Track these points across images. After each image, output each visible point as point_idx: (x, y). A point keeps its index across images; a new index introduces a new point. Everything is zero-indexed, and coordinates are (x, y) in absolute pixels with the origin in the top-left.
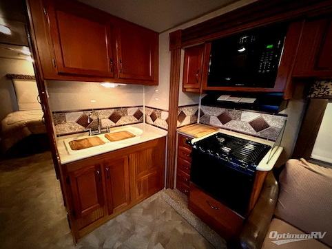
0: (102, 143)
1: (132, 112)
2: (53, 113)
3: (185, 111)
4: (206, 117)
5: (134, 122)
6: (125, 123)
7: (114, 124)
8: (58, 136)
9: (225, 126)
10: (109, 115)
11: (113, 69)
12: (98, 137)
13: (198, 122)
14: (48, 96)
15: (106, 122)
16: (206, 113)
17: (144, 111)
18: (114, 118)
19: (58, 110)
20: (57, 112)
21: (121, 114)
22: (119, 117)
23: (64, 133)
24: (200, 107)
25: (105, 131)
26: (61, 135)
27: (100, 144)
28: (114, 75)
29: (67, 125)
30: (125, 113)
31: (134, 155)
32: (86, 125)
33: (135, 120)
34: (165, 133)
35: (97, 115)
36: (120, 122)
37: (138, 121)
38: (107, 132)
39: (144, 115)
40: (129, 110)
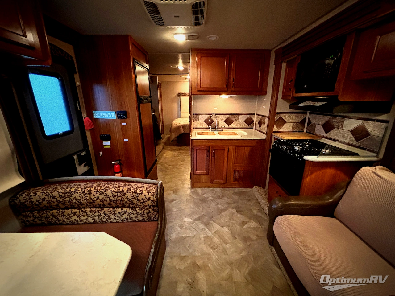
0: (214, 135)
1: (243, 118)
2: (194, 114)
3: (285, 117)
4: (312, 126)
5: (243, 127)
6: (236, 127)
7: (227, 126)
8: (194, 128)
9: (328, 135)
10: (225, 119)
11: (228, 86)
12: (214, 133)
13: (305, 131)
14: (193, 104)
15: (222, 124)
16: (313, 121)
17: (255, 119)
18: (228, 122)
19: (196, 113)
20: (195, 114)
21: (234, 119)
22: (232, 122)
23: (197, 127)
24: (308, 115)
25: (221, 130)
26: (196, 128)
27: (213, 135)
28: (228, 89)
29: (199, 123)
30: (237, 119)
31: (233, 148)
32: (209, 124)
33: (245, 125)
34: (263, 137)
35: (216, 118)
36: (232, 125)
37: (248, 127)
38: (221, 131)
39: (255, 122)
40: (241, 116)
